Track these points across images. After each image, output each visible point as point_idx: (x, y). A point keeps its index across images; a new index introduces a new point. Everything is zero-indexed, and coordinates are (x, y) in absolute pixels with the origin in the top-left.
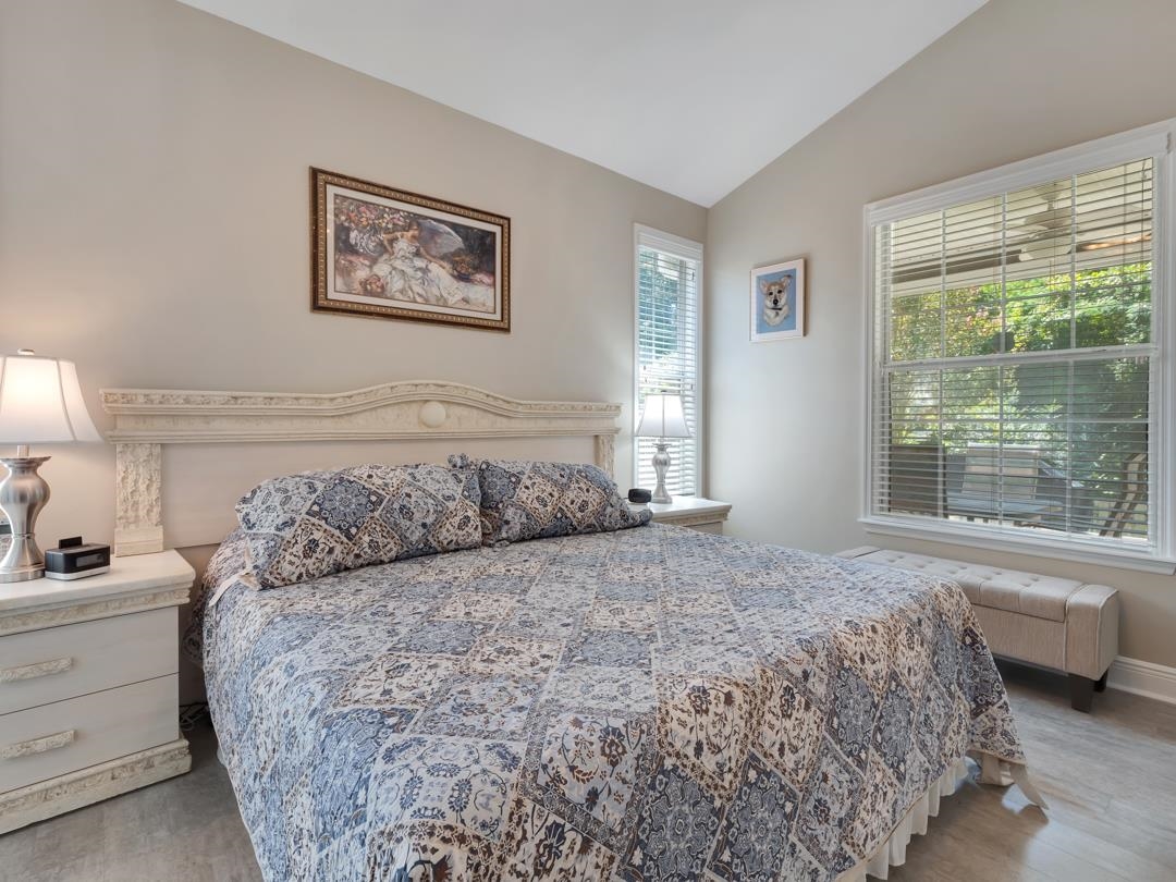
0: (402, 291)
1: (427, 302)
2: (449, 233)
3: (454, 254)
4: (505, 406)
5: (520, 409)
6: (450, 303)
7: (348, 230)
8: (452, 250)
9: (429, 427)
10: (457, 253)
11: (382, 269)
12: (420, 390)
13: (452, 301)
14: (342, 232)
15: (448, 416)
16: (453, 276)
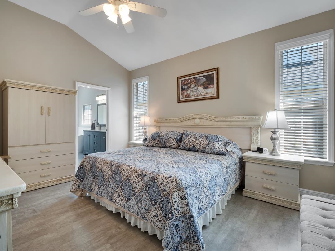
0: (192, 95)
1: (197, 96)
2: (203, 78)
3: (203, 83)
4: (215, 119)
5: (219, 119)
6: (203, 95)
7: (183, 86)
8: (203, 82)
9: (196, 124)
10: (204, 82)
11: (189, 92)
12: (193, 116)
13: (203, 94)
14: (182, 86)
15: (201, 122)
16: (203, 88)
